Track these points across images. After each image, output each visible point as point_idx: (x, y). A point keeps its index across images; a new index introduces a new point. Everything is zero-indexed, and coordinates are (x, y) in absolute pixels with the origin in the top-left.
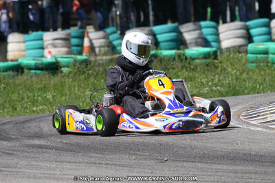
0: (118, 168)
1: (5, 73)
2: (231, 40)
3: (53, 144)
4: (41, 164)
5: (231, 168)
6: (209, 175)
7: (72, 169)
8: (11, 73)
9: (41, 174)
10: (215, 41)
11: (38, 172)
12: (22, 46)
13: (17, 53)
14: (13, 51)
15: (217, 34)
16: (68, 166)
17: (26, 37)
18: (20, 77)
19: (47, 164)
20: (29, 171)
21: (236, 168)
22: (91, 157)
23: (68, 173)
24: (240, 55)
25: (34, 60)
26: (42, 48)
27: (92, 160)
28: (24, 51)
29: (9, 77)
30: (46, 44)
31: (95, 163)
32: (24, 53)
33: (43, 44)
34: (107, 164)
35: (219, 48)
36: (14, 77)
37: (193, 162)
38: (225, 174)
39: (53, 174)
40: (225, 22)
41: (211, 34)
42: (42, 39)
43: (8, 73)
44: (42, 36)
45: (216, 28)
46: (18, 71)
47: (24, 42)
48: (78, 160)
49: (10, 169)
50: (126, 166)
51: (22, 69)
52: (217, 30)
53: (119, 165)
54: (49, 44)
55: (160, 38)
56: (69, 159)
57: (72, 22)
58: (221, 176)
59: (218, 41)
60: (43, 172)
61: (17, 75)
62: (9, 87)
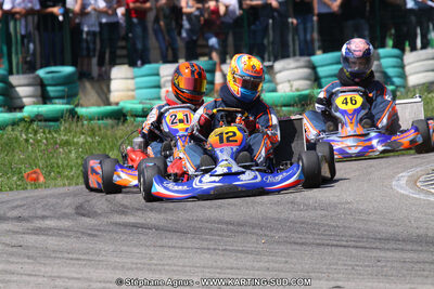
0: (239, 255)
1: (100, 122)
2: (421, 75)
3: (153, 222)
4: (135, 250)
5: (398, 255)
6: (366, 266)
7: (176, 257)
8: (109, 121)
9: (132, 263)
10: (399, 77)
11: (129, 261)
12: (131, 84)
13: (121, 93)
14: (118, 91)
15: (402, 67)
16: (171, 253)
17: (136, 71)
18: (121, 127)
19: (143, 250)
20: (117, 260)
21: (405, 256)
22: (203, 240)
23: (170, 262)
24: (430, 96)
25: (140, 103)
26: (159, 87)
27: (205, 244)
28: (133, 90)
29: (106, 127)
30: (163, 80)
31: (209, 249)
32: (132, 93)
33: (159, 81)
34: (225, 250)
35: (405, 86)
36: (113, 127)
37: (345, 246)
38: (389, 264)
39: (149, 265)
40: (413, 48)
41: (394, 67)
42: (158, 75)
43: (105, 121)
44: (158, 69)
45: (401, 57)
46: (119, 119)
47: (133, 78)
48: (185, 245)
49: (90, 257)
50: (251, 253)
51: (125, 116)
52: (402, 60)
53: (242, 252)
54: (167, 81)
55: (322, 71)
56: (172, 242)
57: (199, 51)
58: (382, 267)
59: (403, 76)
60: (135, 261)
61: (118, 124)
62: (105, 141)
